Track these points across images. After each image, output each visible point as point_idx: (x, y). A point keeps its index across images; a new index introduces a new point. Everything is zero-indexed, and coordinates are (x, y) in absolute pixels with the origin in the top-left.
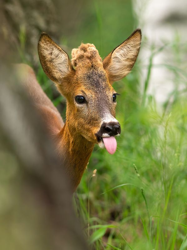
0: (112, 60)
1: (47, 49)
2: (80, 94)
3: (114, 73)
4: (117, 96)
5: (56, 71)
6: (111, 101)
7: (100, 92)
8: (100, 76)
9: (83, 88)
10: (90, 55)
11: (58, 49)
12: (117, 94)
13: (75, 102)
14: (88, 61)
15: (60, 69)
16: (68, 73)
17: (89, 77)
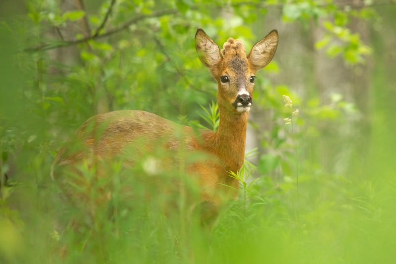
0: (253, 52)
1: (202, 41)
2: (224, 74)
3: (255, 63)
4: (255, 78)
5: (209, 59)
6: (248, 81)
7: (240, 73)
8: (242, 62)
9: (227, 70)
10: (235, 46)
11: (211, 41)
12: (254, 77)
13: (221, 82)
14: (233, 50)
15: (213, 57)
16: (219, 60)
17: (233, 62)
